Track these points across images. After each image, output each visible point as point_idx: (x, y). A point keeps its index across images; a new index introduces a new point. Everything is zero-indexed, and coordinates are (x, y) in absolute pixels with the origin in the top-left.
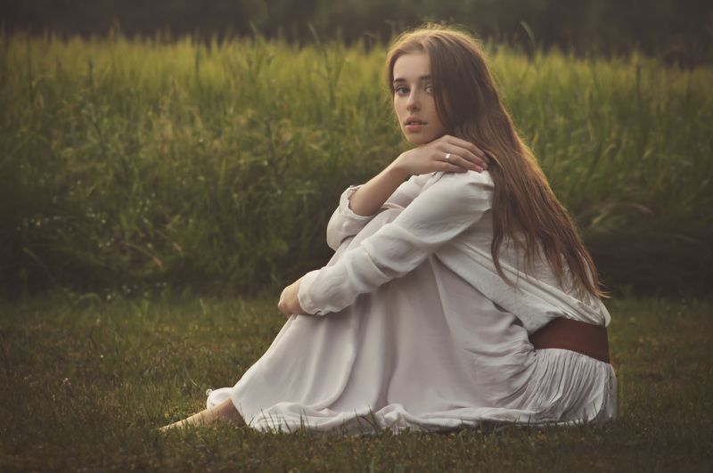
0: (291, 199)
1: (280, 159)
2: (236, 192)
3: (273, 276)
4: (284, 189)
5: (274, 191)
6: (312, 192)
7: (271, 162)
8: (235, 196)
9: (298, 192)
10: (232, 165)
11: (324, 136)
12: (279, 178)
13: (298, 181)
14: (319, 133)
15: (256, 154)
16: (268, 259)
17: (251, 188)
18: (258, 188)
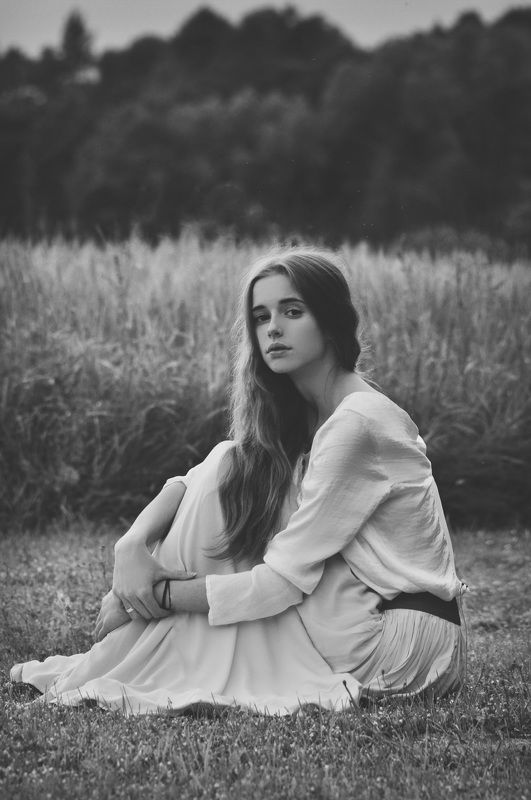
0: (81, 421)
1: (67, 376)
2: (20, 413)
3: (63, 508)
4: (73, 410)
5: (62, 413)
6: (105, 413)
7: (58, 381)
8: (19, 418)
9: (89, 414)
10: (15, 385)
11: (115, 350)
12: (67, 397)
13: (88, 401)
14: (109, 347)
15: (42, 372)
16: (57, 489)
17: (36, 410)
18: (44, 410)
